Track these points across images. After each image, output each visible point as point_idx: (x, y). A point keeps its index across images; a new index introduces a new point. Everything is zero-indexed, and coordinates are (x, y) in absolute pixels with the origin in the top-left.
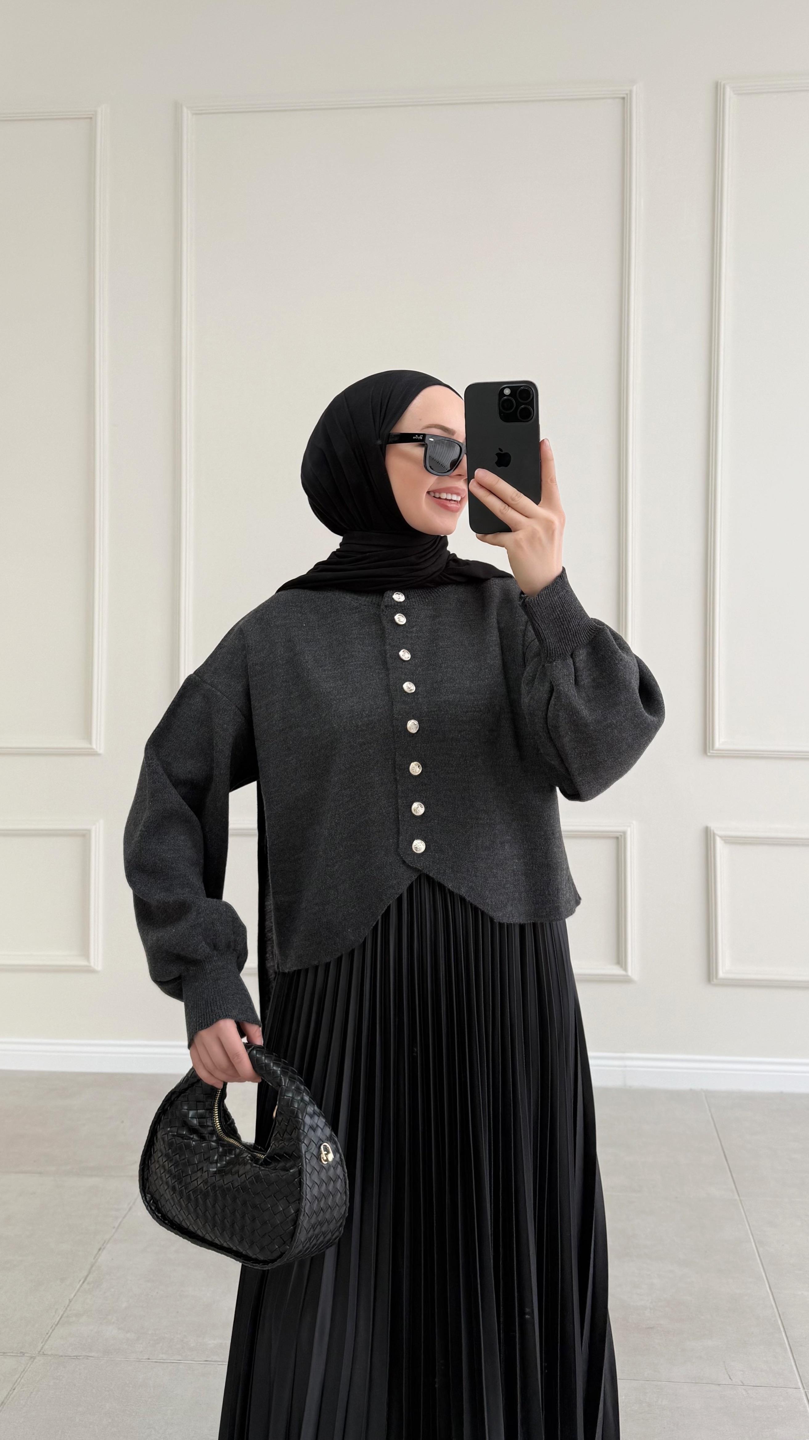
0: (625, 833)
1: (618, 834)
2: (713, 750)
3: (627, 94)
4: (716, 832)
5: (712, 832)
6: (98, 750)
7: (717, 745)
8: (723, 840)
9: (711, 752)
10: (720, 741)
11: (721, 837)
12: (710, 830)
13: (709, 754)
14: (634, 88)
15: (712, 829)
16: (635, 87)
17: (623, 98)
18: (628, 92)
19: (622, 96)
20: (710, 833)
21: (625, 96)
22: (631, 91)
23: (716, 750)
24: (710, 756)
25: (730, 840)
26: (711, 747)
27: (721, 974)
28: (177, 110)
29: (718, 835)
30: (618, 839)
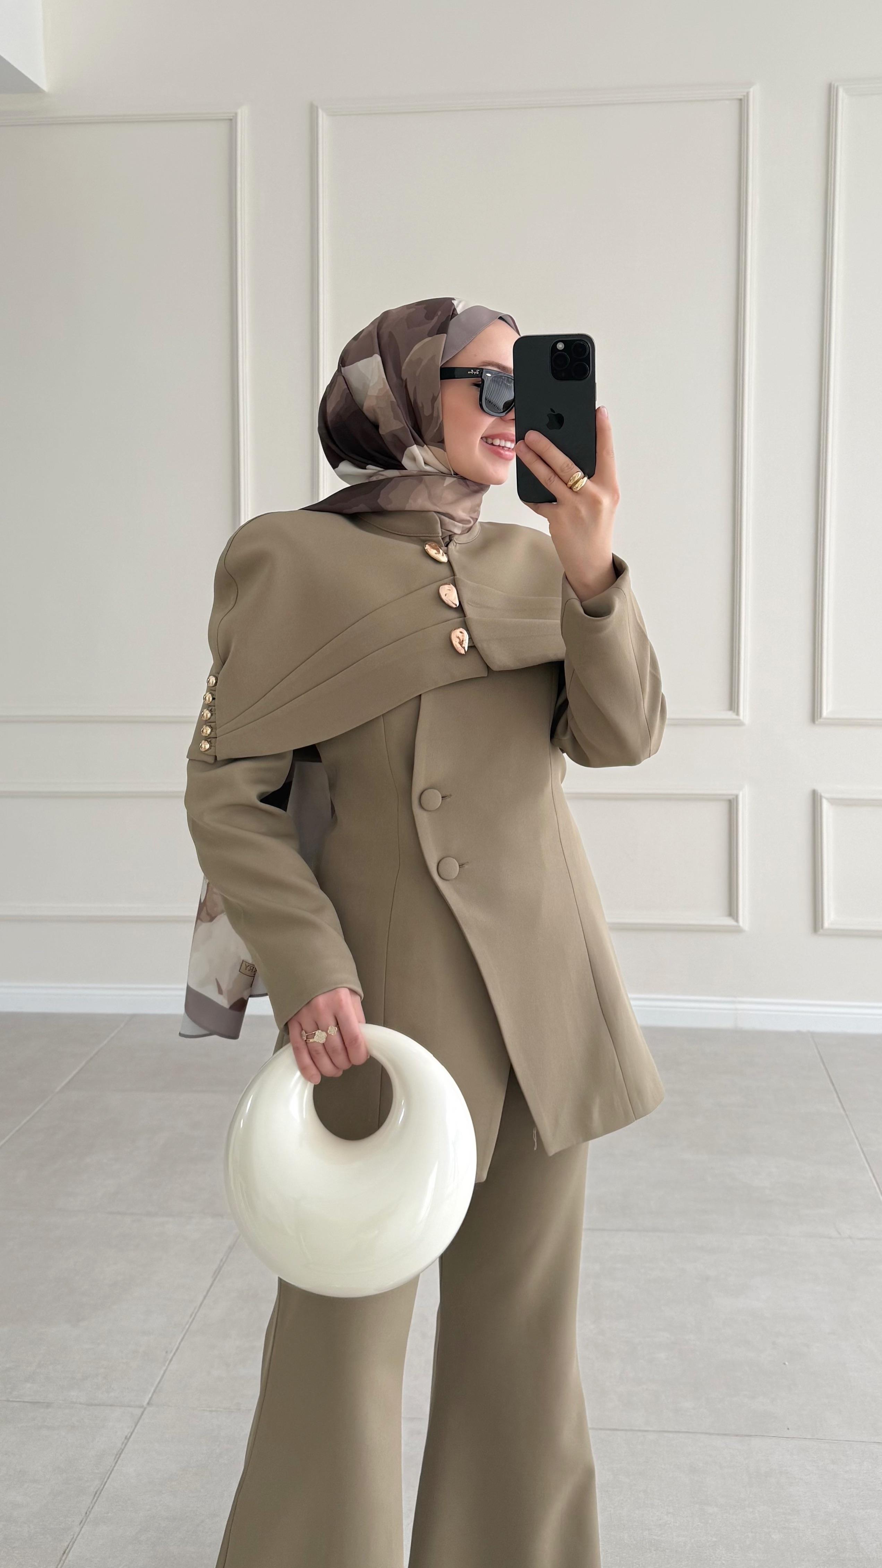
0: (737, 796)
1: (730, 797)
2: (820, 718)
3: (744, 96)
4: (823, 795)
5: (819, 794)
7: (825, 713)
8: (829, 802)
9: (819, 720)
10: (828, 709)
11: (827, 799)
12: (817, 793)
13: (817, 722)
14: (751, 90)
15: (819, 791)
17: (741, 100)
18: (745, 94)
19: (740, 97)
20: (818, 795)
21: (742, 97)
22: (748, 93)
23: (825, 719)
24: (819, 724)
25: (835, 802)
26: (819, 716)
27: (826, 925)
28: (313, 112)
29: (825, 798)
30: (730, 802)
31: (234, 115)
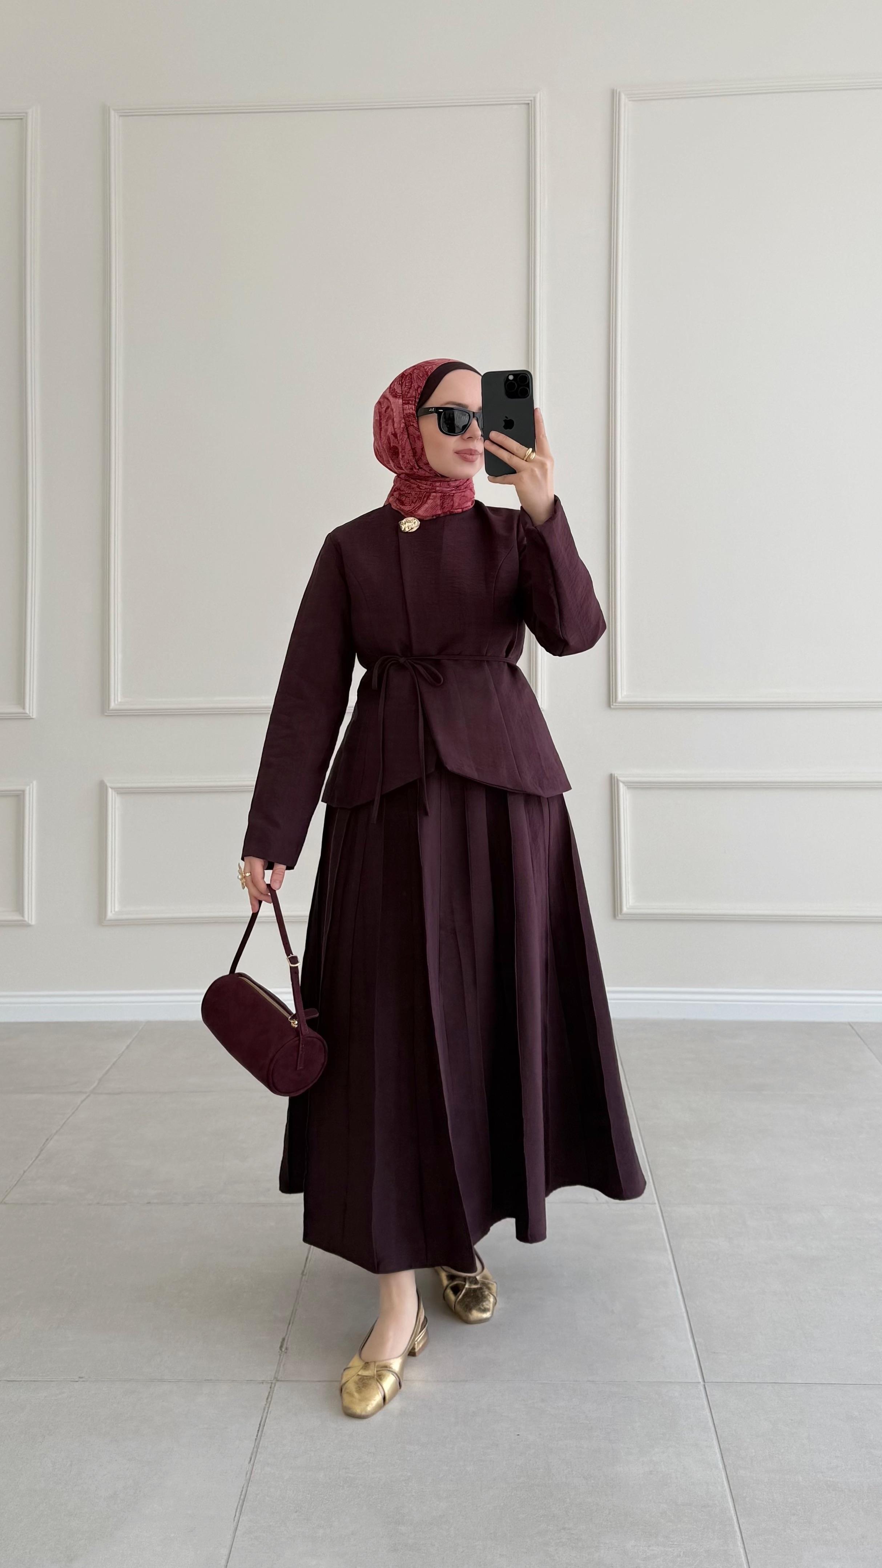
2: (615, 702)
3: (531, 100)
4: (619, 778)
5: (616, 779)
6: (31, 715)
7: (620, 699)
8: (626, 785)
9: (614, 704)
10: (623, 694)
11: (624, 783)
12: (614, 778)
13: (612, 707)
14: (538, 95)
15: (616, 775)
17: (528, 104)
18: (532, 98)
19: (526, 102)
20: (614, 780)
21: (529, 102)
22: (535, 98)
23: (619, 703)
24: (614, 709)
25: (632, 786)
26: (614, 701)
27: (625, 910)
28: (103, 111)
29: (621, 782)
31: (21, 114)
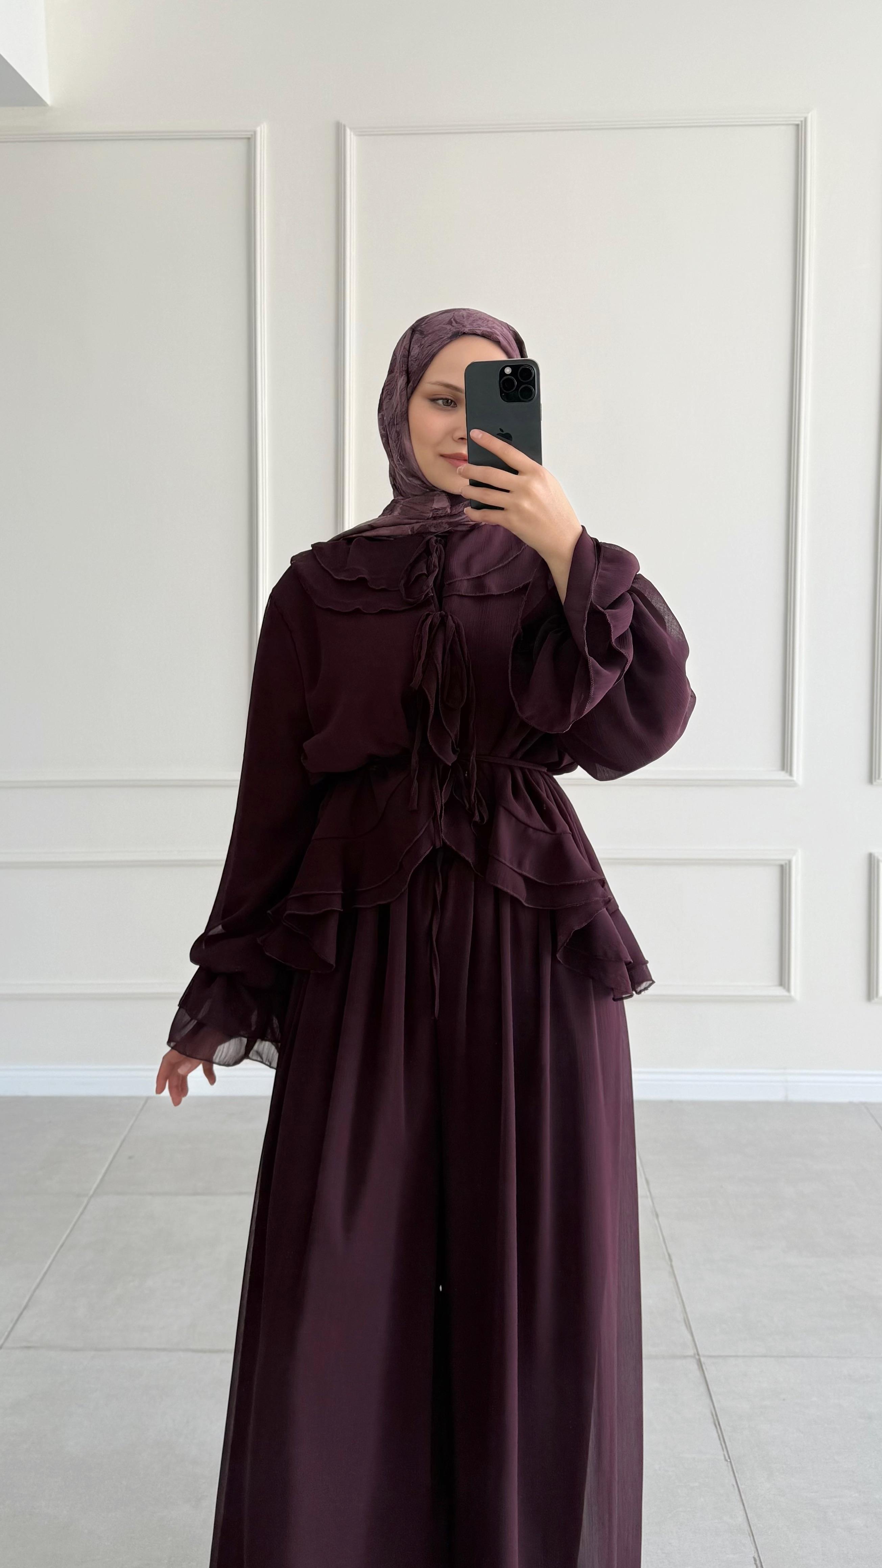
0: (790, 862)
1: (783, 863)
3: (802, 121)
4: (880, 858)
9: (878, 780)
13: (875, 782)
15: (876, 855)
16: (810, 114)
17: (798, 125)
18: (803, 119)
19: (797, 123)
20: (874, 858)
21: (800, 123)
22: (806, 118)
24: (877, 784)
26: (877, 777)
28: (339, 130)
30: (782, 866)
31: (253, 133)
